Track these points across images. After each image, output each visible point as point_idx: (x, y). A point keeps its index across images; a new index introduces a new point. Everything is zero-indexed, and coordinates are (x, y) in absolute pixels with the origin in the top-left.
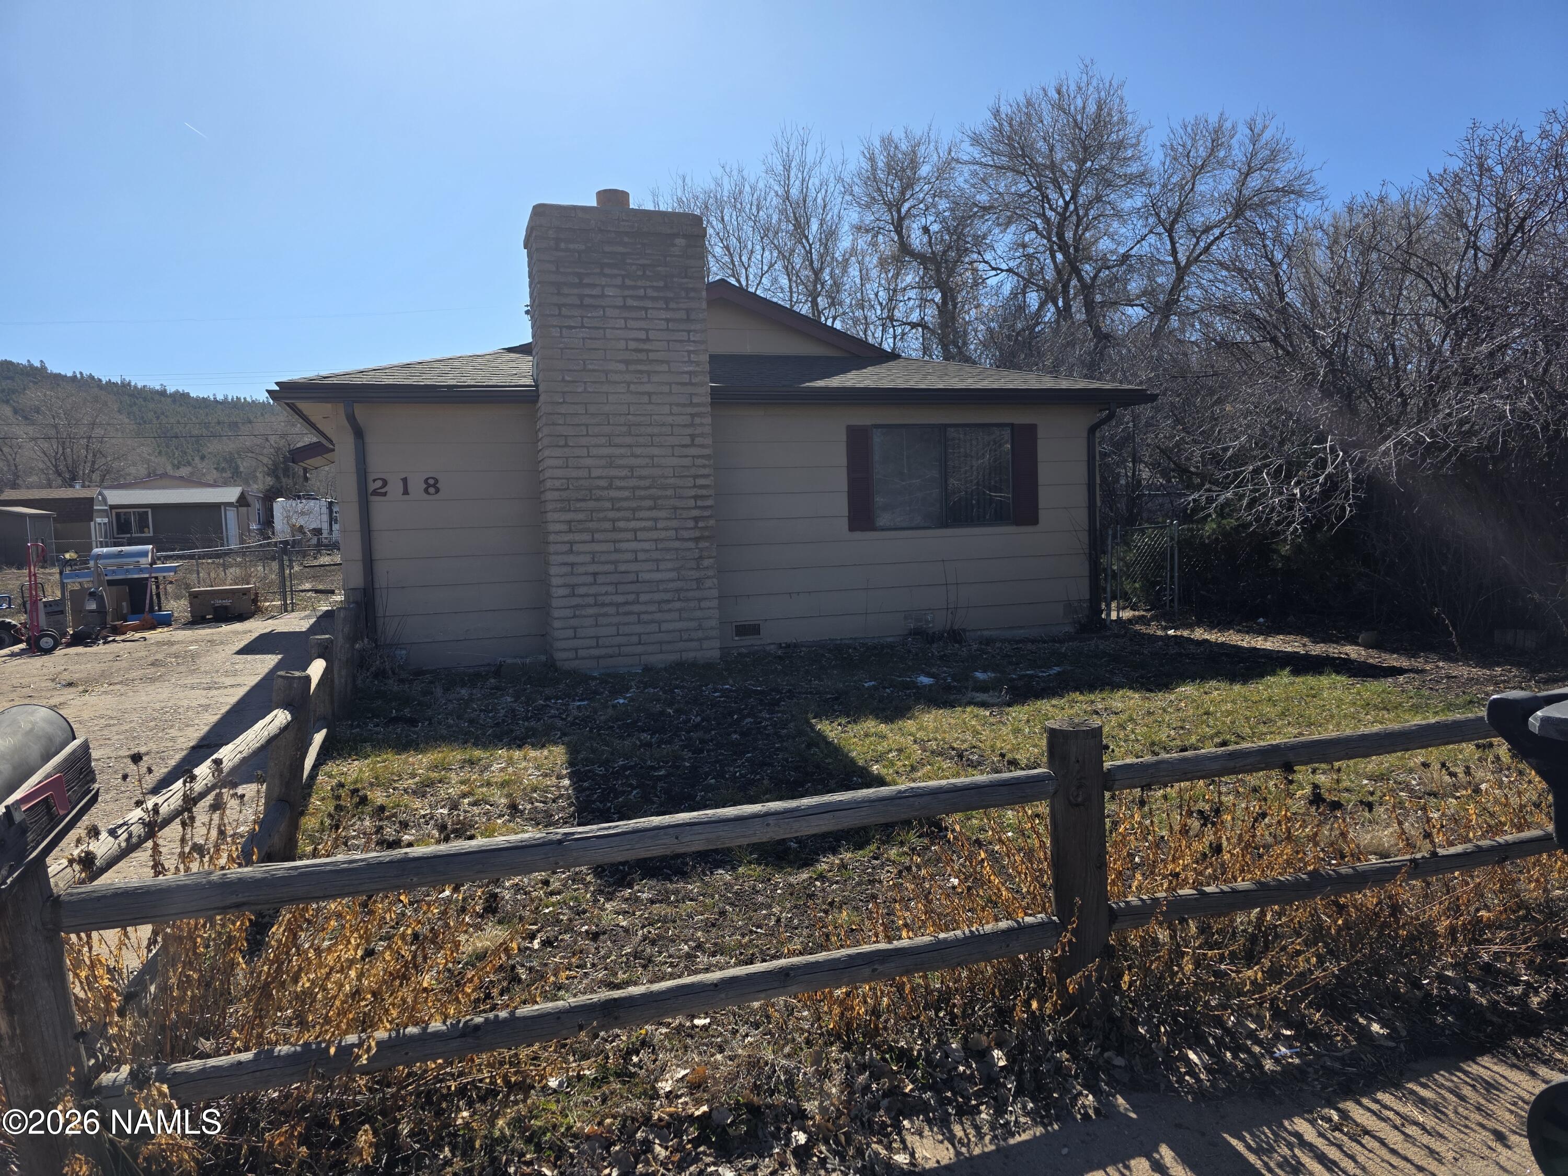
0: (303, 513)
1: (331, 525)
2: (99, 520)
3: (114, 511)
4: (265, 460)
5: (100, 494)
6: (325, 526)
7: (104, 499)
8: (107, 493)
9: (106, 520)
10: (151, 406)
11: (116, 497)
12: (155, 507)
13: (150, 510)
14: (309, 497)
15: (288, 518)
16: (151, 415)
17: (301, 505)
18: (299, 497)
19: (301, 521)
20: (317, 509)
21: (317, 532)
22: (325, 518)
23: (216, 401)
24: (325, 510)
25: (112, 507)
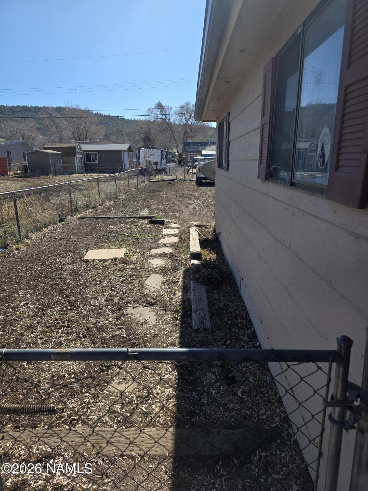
0: (150, 155)
1: (162, 160)
2: (78, 156)
3: (85, 153)
4: (142, 136)
5: (78, 145)
6: (159, 161)
7: (81, 148)
8: (81, 145)
9: (81, 156)
10: (115, 122)
11: (86, 147)
12: (99, 151)
13: (97, 153)
14: (153, 148)
15: (145, 157)
16: (115, 125)
17: (150, 151)
18: (150, 148)
19: (150, 159)
20: (156, 153)
21: (156, 163)
22: (160, 157)
23: (132, 120)
24: (160, 154)
25: (84, 151)
